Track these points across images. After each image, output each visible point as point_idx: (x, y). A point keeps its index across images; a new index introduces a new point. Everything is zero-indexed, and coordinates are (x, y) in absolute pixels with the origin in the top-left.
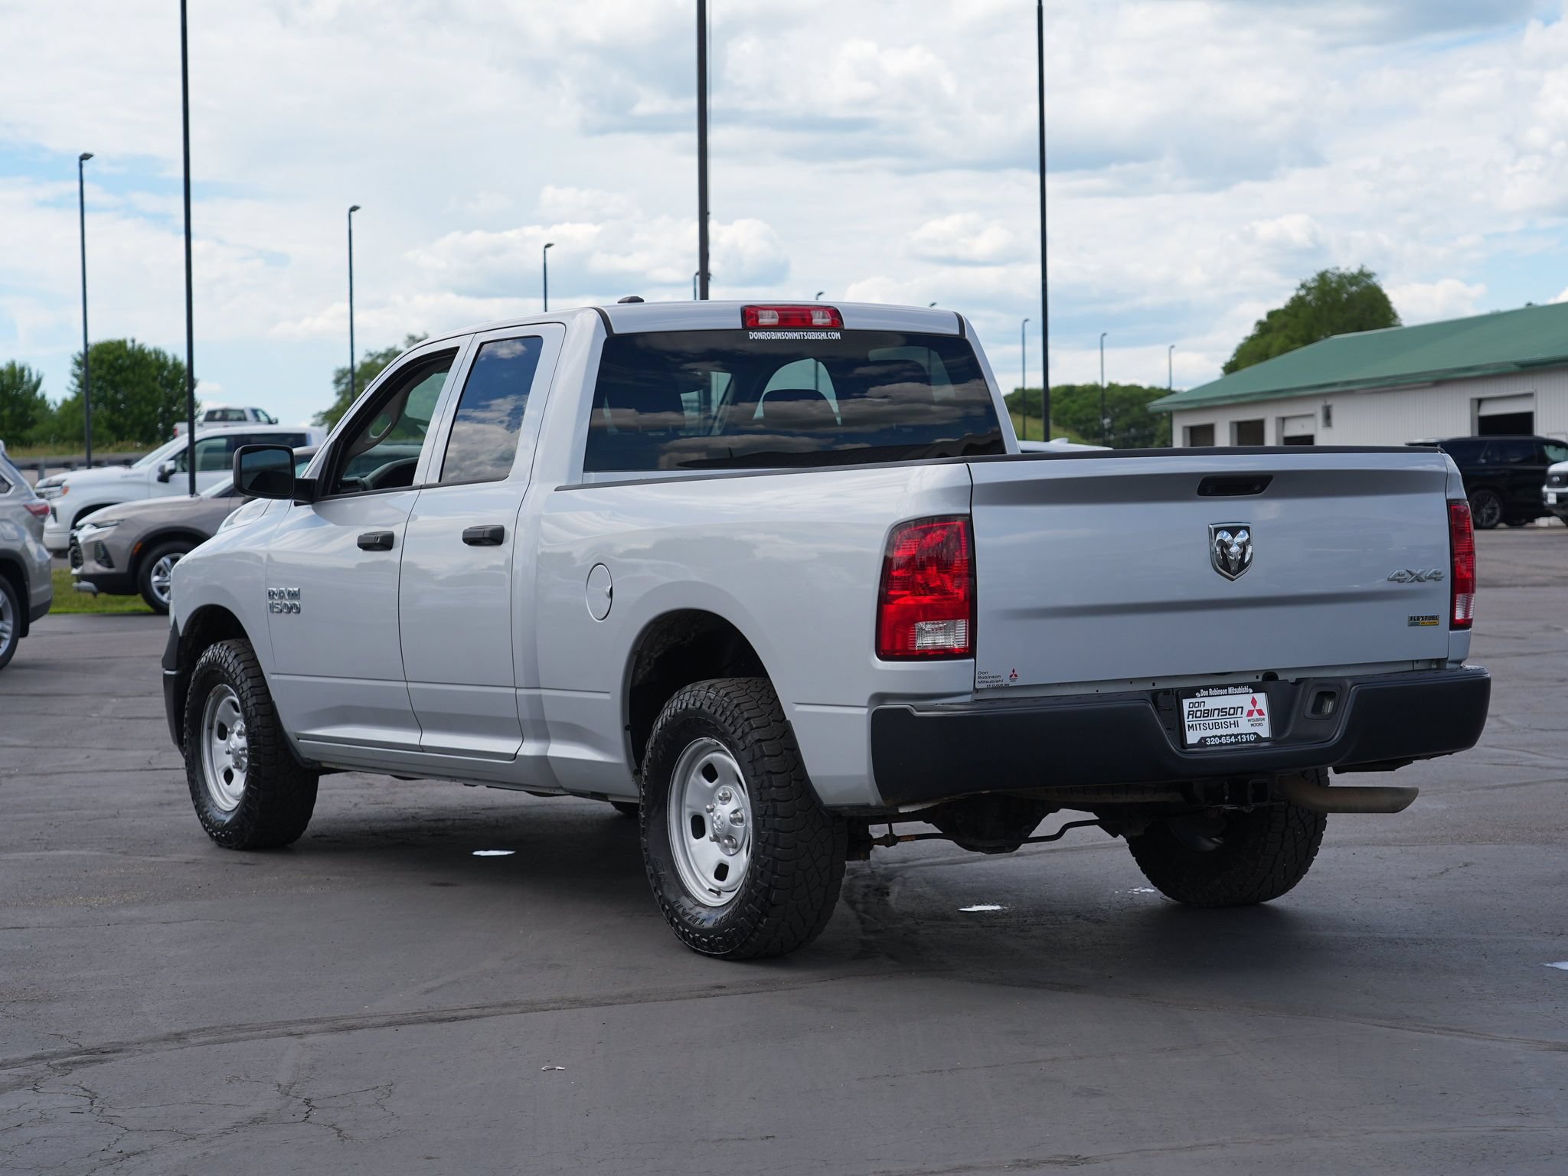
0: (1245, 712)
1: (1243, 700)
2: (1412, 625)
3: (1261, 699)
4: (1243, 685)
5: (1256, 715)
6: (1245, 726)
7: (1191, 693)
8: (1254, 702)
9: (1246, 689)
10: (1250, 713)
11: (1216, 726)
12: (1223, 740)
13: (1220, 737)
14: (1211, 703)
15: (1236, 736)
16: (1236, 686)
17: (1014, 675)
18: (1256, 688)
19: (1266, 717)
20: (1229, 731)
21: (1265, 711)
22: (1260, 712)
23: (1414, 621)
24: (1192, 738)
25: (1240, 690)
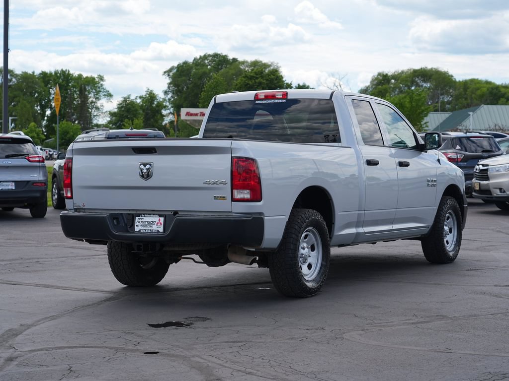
0: (156, 223)
1: (156, 219)
2: (215, 199)
3: (162, 219)
4: (156, 214)
5: (159, 224)
6: (155, 228)
7: (139, 215)
8: (159, 220)
9: (157, 216)
10: (158, 223)
11: (146, 226)
12: (146, 231)
13: (145, 230)
14: (145, 219)
15: (151, 230)
16: (154, 215)
17: (84, 205)
18: (160, 216)
19: (162, 225)
20: (149, 229)
21: (163, 224)
22: (161, 224)
23: (216, 198)
24: (137, 229)
25: (155, 216)
